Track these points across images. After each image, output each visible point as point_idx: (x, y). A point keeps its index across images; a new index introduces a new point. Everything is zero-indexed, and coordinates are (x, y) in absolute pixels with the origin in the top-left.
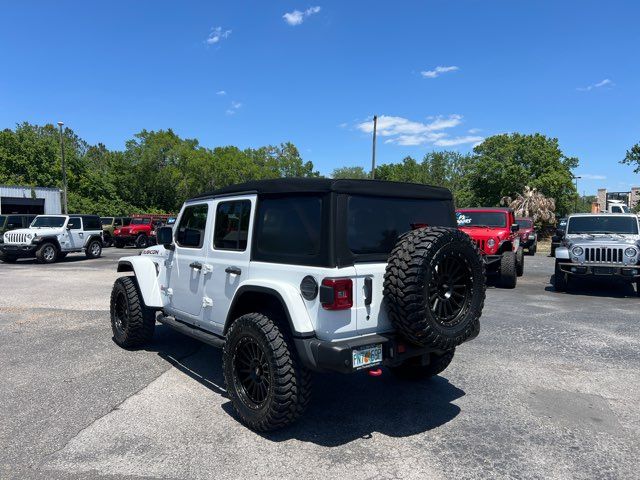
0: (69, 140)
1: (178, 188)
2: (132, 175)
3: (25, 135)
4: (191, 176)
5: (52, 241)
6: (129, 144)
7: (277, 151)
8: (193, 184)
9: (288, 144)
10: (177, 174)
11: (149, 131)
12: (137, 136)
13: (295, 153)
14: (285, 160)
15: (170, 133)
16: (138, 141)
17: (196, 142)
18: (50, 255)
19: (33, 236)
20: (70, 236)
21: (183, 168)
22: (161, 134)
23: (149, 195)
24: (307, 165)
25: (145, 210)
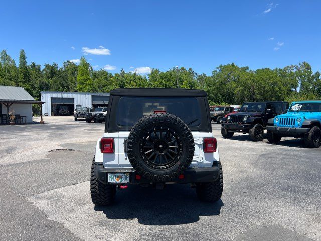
0: (190, 73)
1: (235, 93)
2: (214, 87)
3: (172, 73)
4: (241, 86)
6: (213, 72)
7: (297, 68)
8: (242, 90)
9: (304, 63)
10: (234, 85)
11: (223, 65)
12: (217, 68)
13: (308, 67)
14: (300, 72)
15: (233, 65)
16: (218, 70)
17: (247, 68)
21: (238, 82)
22: (228, 66)
23: (223, 96)
24: (316, 73)
25: (219, 104)
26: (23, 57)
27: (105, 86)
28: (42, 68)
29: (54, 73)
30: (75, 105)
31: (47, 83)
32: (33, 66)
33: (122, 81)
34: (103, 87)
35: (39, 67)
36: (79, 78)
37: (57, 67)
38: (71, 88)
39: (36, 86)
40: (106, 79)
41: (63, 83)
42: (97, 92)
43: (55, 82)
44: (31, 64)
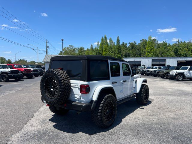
5: (182, 74)
18: (181, 78)
19: (176, 72)
20: (190, 73)
26: (118, 40)
27: (164, 52)
28: (128, 45)
29: (134, 47)
30: (142, 65)
31: (129, 53)
32: (123, 44)
33: (176, 48)
34: (163, 53)
35: (126, 44)
36: (147, 48)
37: (136, 44)
38: (142, 55)
39: (123, 55)
40: (166, 48)
41: (138, 52)
42: (158, 56)
43: (133, 52)
44: (122, 43)
